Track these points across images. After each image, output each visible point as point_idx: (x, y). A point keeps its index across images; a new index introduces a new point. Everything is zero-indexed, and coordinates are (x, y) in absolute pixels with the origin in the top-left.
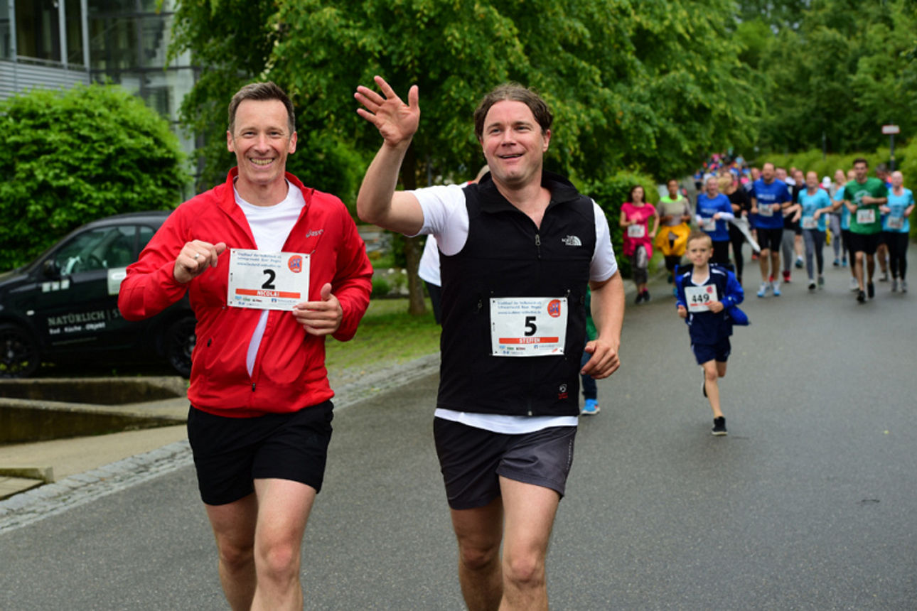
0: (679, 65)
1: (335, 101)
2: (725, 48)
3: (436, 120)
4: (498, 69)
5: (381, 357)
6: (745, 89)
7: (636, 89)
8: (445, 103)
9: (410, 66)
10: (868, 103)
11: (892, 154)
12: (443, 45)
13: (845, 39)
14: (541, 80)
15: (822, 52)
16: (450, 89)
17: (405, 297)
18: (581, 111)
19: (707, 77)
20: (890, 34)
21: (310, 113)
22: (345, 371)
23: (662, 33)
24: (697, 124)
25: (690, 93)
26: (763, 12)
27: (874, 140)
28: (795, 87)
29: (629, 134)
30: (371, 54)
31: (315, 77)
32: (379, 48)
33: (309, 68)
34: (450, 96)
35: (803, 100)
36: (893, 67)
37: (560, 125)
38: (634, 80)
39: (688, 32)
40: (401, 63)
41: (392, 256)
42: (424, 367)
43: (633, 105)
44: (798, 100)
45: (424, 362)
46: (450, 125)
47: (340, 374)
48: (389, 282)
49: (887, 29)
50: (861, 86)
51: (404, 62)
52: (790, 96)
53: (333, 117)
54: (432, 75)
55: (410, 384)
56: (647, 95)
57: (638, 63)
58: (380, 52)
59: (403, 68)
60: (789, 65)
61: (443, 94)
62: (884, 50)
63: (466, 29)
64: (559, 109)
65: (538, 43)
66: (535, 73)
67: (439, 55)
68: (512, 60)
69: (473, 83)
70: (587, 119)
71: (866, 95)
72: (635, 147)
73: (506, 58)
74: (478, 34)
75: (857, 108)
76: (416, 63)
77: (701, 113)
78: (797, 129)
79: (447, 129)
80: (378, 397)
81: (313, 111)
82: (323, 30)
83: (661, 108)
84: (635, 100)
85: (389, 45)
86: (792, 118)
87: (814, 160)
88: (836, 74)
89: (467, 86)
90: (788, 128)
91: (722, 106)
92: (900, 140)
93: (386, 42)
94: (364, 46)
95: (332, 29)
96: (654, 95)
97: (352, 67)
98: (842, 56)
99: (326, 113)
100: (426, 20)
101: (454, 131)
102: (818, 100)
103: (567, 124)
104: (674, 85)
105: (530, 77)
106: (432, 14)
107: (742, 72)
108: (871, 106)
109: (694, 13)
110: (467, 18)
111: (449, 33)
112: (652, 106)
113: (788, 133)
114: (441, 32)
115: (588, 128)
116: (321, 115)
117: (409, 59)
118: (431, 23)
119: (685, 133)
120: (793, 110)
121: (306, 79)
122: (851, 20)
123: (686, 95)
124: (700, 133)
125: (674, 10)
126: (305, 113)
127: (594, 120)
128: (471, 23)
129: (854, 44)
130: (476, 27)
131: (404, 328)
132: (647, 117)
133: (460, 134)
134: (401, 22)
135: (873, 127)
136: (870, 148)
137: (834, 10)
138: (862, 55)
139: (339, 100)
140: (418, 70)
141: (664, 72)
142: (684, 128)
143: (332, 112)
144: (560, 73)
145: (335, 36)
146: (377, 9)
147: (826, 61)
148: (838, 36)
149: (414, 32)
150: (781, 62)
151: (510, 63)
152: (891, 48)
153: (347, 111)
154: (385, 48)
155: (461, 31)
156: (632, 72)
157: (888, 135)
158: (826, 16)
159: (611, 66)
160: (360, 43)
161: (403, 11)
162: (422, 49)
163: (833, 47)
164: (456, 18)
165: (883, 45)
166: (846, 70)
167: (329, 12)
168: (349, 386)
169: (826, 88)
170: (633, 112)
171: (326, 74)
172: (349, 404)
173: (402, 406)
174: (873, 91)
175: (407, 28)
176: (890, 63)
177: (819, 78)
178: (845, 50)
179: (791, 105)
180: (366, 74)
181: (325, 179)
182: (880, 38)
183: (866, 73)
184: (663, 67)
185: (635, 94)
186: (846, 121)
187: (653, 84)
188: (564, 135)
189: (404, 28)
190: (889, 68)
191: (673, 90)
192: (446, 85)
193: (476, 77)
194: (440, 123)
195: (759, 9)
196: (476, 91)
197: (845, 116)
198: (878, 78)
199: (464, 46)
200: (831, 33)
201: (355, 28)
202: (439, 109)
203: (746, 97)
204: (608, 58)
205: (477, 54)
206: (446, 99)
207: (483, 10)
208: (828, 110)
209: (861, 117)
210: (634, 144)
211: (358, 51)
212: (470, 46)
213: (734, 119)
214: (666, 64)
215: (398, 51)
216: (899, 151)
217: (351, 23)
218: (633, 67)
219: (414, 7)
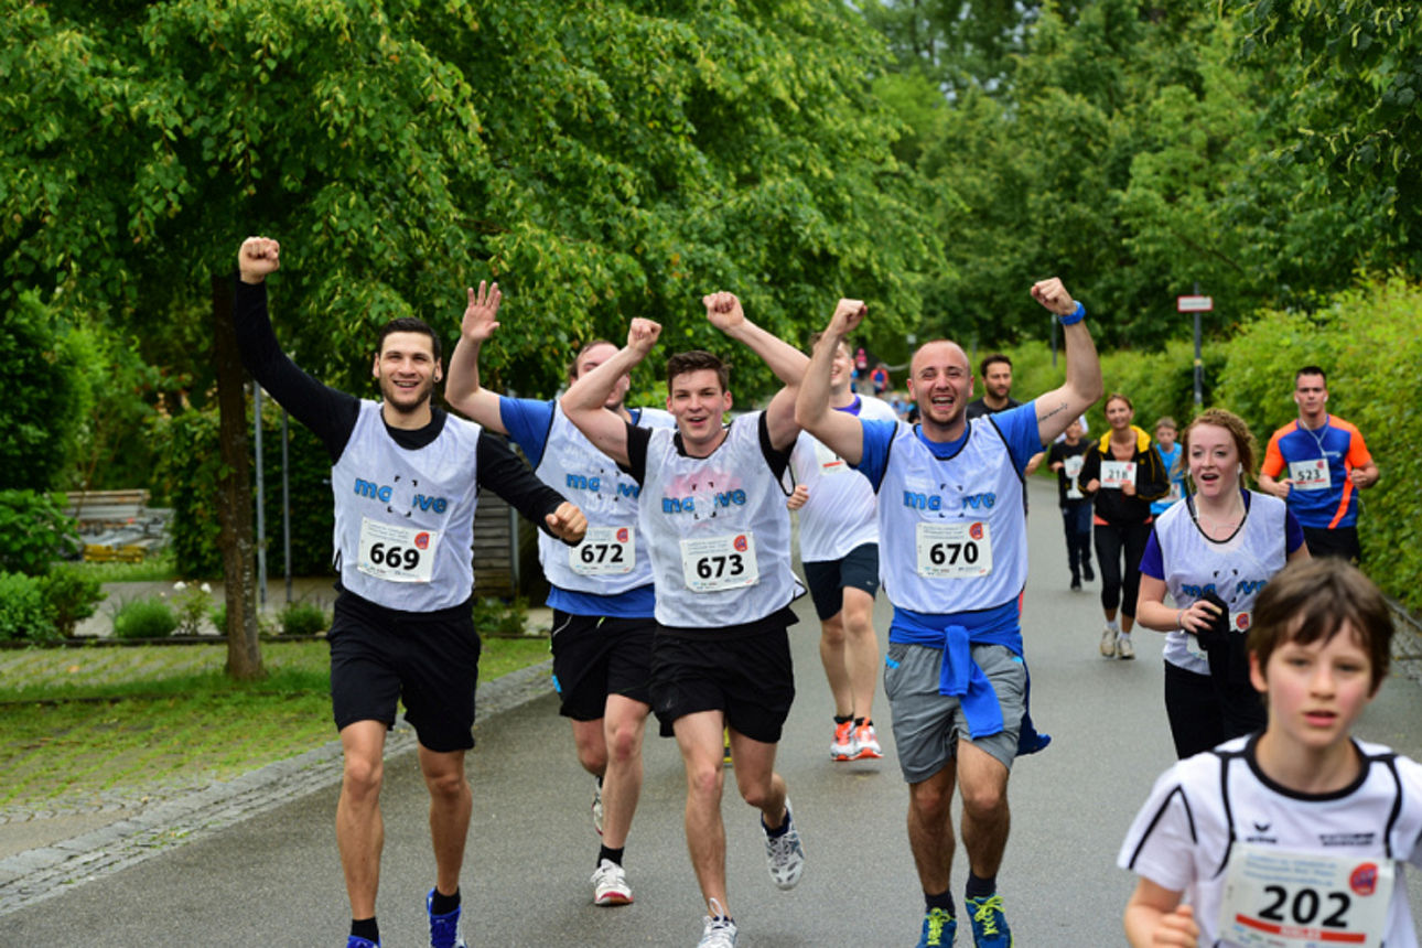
0: (776, 166)
1: (81, 231)
2: (865, 132)
3: (298, 275)
4: (428, 171)
5: (180, 766)
6: (905, 218)
7: (695, 214)
8: (319, 241)
9: (240, 163)
10: (1151, 249)
11: (1198, 355)
12: (311, 118)
13: (1102, 116)
14: (512, 195)
15: (1053, 141)
16: (328, 213)
17: (211, 640)
18: (595, 258)
19: (830, 191)
20: (1198, 107)
21: (25, 257)
22: (105, 795)
23: (743, 99)
24: (811, 289)
25: (806, 225)
26: (925, 54)
27: (1164, 325)
28: (995, 212)
29: (679, 306)
30: (157, 132)
31: (35, 177)
32: (178, 121)
33: (24, 159)
34: (328, 224)
35: (1010, 241)
36: (1203, 175)
37: (555, 286)
38: (691, 196)
39: (793, 97)
40: (222, 156)
41: (171, 555)
42: (273, 785)
43: (691, 246)
44: (1002, 239)
45: (274, 778)
46: (327, 284)
47: (95, 802)
48: (175, 609)
49: (1193, 97)
50: (1138, 215)
51: (229, 155)
52: (985, 231)
53: (73, 265)
54: (289, 183)
55: (251, 821)
56: (719, 227)
57: (701, 160)
58: (176, 130)
59: (227, 165)
60: (984, 167)
61: (314, 220)
62: (1185, 139)
63: (360, 85)
64: (552, 254)
65: (507, 117)
66: (501, 181)
67: (299, 139)
68: (454, 152)
69: (373, 196)
70: (607, 275)
71: (1147, 232)
72: (689, 333)
73: (445, 148)
74: (385, 98)
75: (1125, 259)
76: (254, 157)
77: (821, 266)
78: (998, 298)
79: (322, 294)
80: (188, 849)
81: (34, 253)
82: (54, 79)
83: (746, 252)
84: (695, 236)
85: (194, 117)
86: (989, 277)
87: (1034, 364)
88: (1080, 188)
89: (365, 205)
90: (980, 297)
91: (861, 251)
92: (1214, 326)
93: (190, 111)
94: (144, 116)
95: (75, 77)
96: (732, 228)
97: (119, 161)
98: (1095, 150)
99: (61, 257)
100: (272, 65)
101: (337, 298)
102: (1045, 240)
103: (567, 286)
104: (773, 206)
105: (490, 187)
106: (287, 53)
107: (896, 181)
108: (1157, 254)
109: (806, 59)
110: (363, 62)
111: (325, 94)
112: (727, 249)
113: (978, 308)
114: (307, 91)
115: (611, 294)
116: (49, 263)
117: (238, 148)
118: (284, 71)
119: (785, 305)
120: (992, 259)
121: (14, 182)
122: (1112, 76)
123: (794, 229)
124: (818, 307)
125: (771, 53)
126: (17, 254)
127: (620, 277)
128: (370, 73)
129: (1120, 128)
130: (382, 81)
131: (218, 706)
132: (720, 273)
133: (351, 303)
134: (223, 69)
135: (1158, 296)
136: (1152, 341)
137: (1075, 55)
138: (1136, 150)
139: (89, 231)
140: (255, 172)
141: (749, 180)
142: (782, 296)
143: (73, 257)
144: (550, 179)
145: (81, 94)
146: (171, 39)
147: (1063, 159)
148: (1089, 110)
149: (249, 89)
150: (964, 161)
151: (450, 159)
152: (1199, 137)
153: (106, 255)
154: (188, 122)
155: (350, 90)
156: (690, 181)
157: (1190, 314)
158: (1060, 67)
159: (645, 166)
160: (134, 110)
161: (226, 46)
162: (266, 127)
163: (1077, 132)
164: (340, 62)
165: (1182, 130)
166: (1104, 181)
167: (69, 41)
168: (121, 825)
169: (1063, 217)
170: (690, 262)
171: (61, 171)
172: (126, 863)
173: (241, 867)
174: (1162, 224)
175: (235, 81)
176: (1197, 167)
177: (1048, 195)
178: (1102, 140)
179: (986, 249)
180: (147, 174)
181: (26, 391)
182: (1176, 114)
183: (1148, 187)
184: (746, 169)
185: (694, 223)
186: (1100, 285)
187: (731, 205)
188: (563, 308)
189: (227, 82)
190: (1194, 176)
191: (769, 216)
192: (318, 203)
193: (380, 185)
194: (306, 281)
195: (917, 50)
196: (380, 215)
197: (1099, 274)
198: (1171, 197)
199: (356, 121)
200: (1073, 104)
201: (124, 78)
202: (304, 251)
203: (907, 233)
204: (641, 150)
205: (382, 141)
206: (319, 233)
207: (395, 46)
208: (1067, 260)
209: (1134, 277)
210: (688, 326)
211: (130, 124)
212: (368, 121)
213: (883, 275)
214: (749, 162)
215: (214, 131)
216: (1214, 349)
217: (116, 64)
218: (689, 168)
219: (250, 36)
